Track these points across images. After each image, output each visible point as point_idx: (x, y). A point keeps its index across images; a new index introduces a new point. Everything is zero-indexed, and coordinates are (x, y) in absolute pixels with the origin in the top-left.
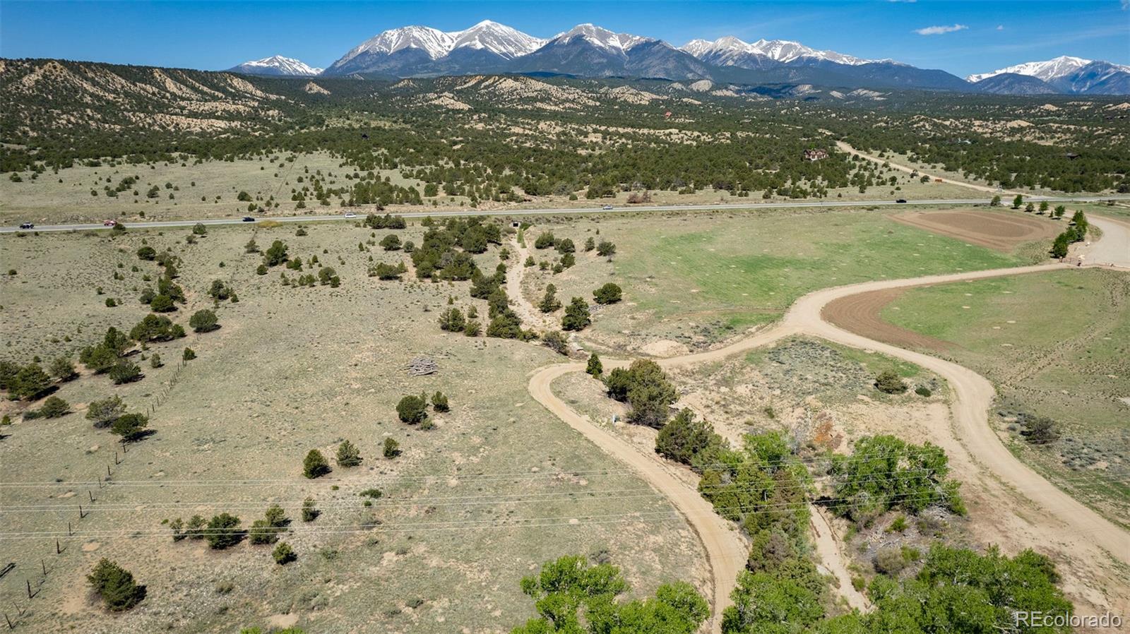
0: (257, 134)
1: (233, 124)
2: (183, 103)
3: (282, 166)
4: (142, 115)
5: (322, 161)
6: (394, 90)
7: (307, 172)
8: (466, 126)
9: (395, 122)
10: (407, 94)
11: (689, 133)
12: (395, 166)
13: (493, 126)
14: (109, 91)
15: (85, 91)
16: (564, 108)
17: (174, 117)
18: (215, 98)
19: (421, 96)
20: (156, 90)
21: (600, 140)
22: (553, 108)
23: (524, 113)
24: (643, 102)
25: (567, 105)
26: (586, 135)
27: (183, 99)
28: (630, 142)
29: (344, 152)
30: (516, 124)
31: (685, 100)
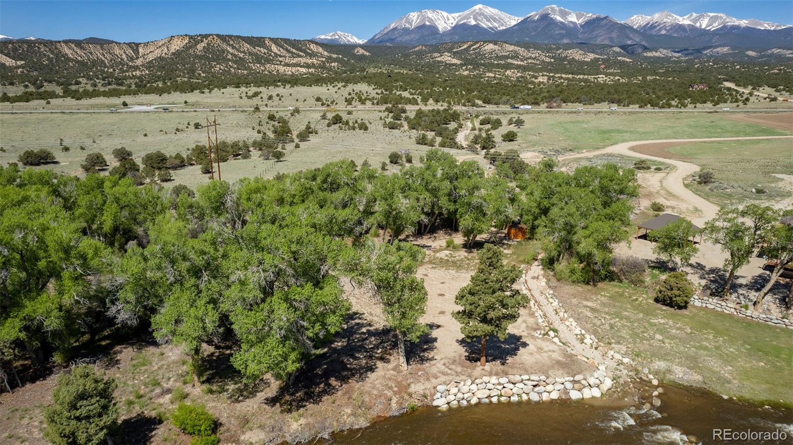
0: (324, 75)
1: (310, 70)
2: (281, 59)
3: (339, 89)
4: (258, 65)
5: (363, 87)
6: (412, 52)
7: (354, 91)
8: (457, 73)
9: (410, 70)
10: (420, 54)
11: (612, 78)
12: (406, 90)
13: (475, 73)
14: (241, 52)
15: (228, 52)
16: (528, 63)
17: (276, 66)
18: (299, 56)
19: (429, 55)
20: (266, 51)
21: (545, 81)
22: (519, 63)
23: (498, 66)
24: (586, 60)
25: (530, 61)
26: (536, 78)
27: (281, 56)
28: (566, 82)
29: (376, 84)
30: (491, 72)
31: (619, 58)
